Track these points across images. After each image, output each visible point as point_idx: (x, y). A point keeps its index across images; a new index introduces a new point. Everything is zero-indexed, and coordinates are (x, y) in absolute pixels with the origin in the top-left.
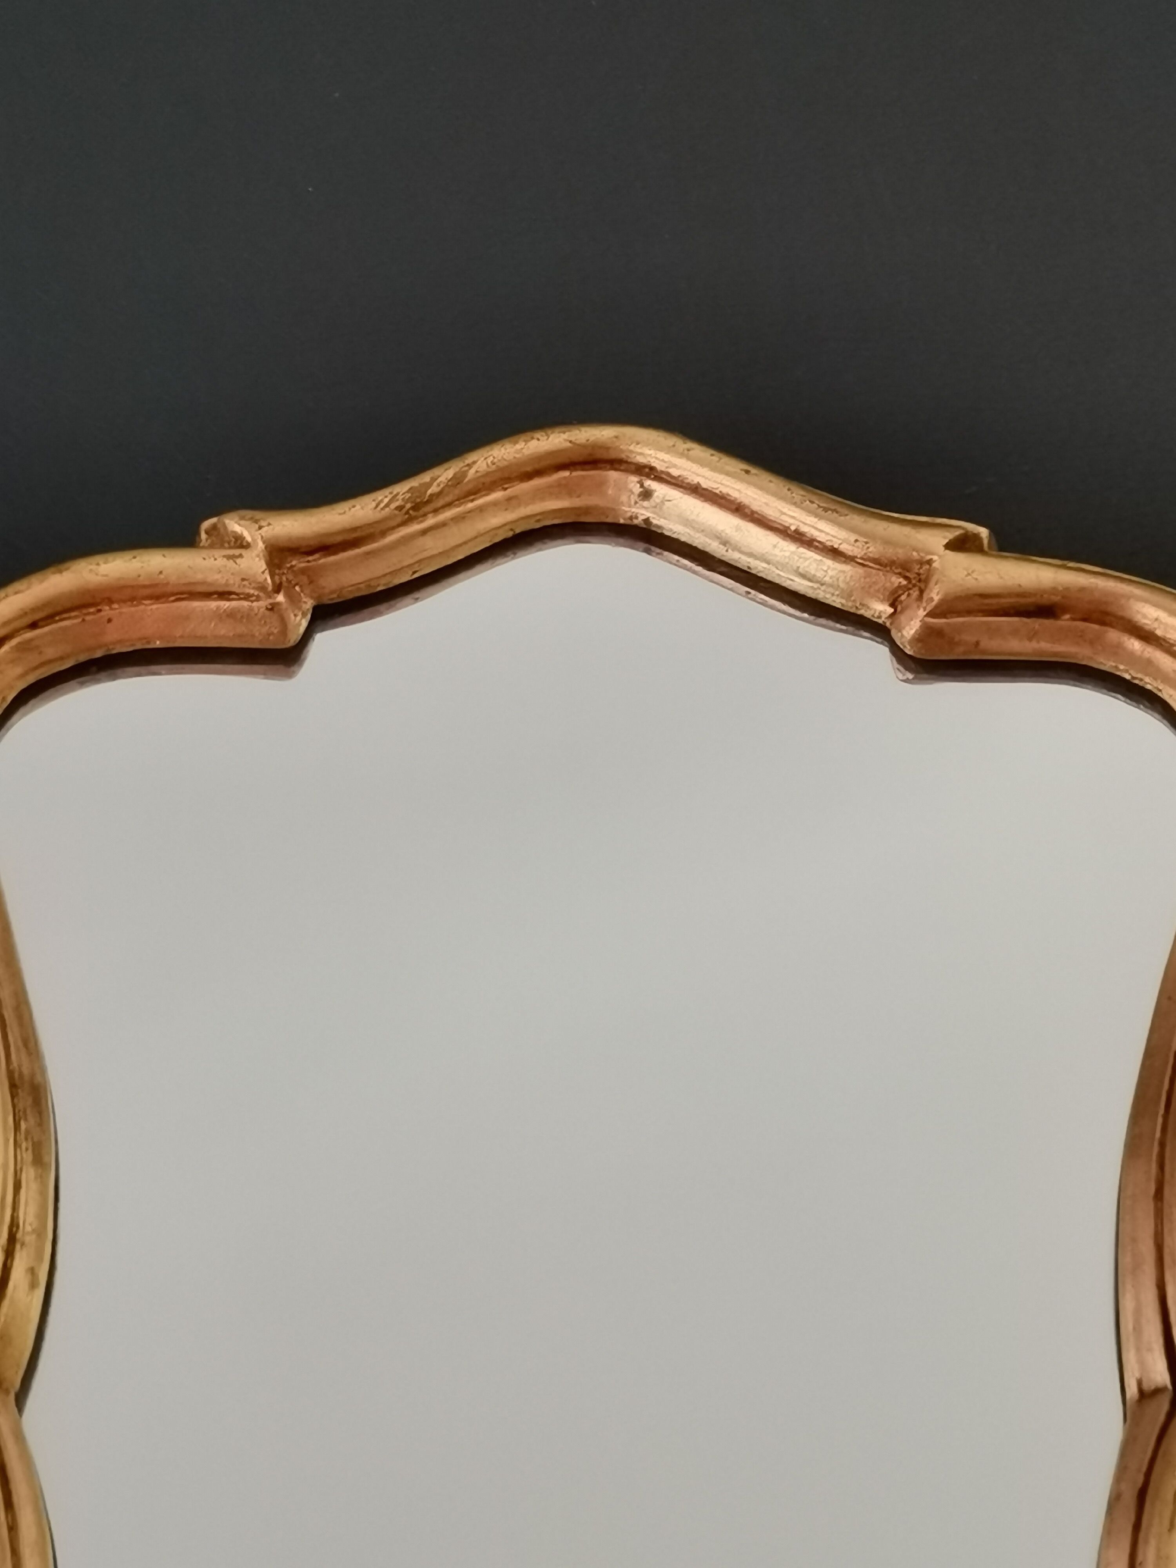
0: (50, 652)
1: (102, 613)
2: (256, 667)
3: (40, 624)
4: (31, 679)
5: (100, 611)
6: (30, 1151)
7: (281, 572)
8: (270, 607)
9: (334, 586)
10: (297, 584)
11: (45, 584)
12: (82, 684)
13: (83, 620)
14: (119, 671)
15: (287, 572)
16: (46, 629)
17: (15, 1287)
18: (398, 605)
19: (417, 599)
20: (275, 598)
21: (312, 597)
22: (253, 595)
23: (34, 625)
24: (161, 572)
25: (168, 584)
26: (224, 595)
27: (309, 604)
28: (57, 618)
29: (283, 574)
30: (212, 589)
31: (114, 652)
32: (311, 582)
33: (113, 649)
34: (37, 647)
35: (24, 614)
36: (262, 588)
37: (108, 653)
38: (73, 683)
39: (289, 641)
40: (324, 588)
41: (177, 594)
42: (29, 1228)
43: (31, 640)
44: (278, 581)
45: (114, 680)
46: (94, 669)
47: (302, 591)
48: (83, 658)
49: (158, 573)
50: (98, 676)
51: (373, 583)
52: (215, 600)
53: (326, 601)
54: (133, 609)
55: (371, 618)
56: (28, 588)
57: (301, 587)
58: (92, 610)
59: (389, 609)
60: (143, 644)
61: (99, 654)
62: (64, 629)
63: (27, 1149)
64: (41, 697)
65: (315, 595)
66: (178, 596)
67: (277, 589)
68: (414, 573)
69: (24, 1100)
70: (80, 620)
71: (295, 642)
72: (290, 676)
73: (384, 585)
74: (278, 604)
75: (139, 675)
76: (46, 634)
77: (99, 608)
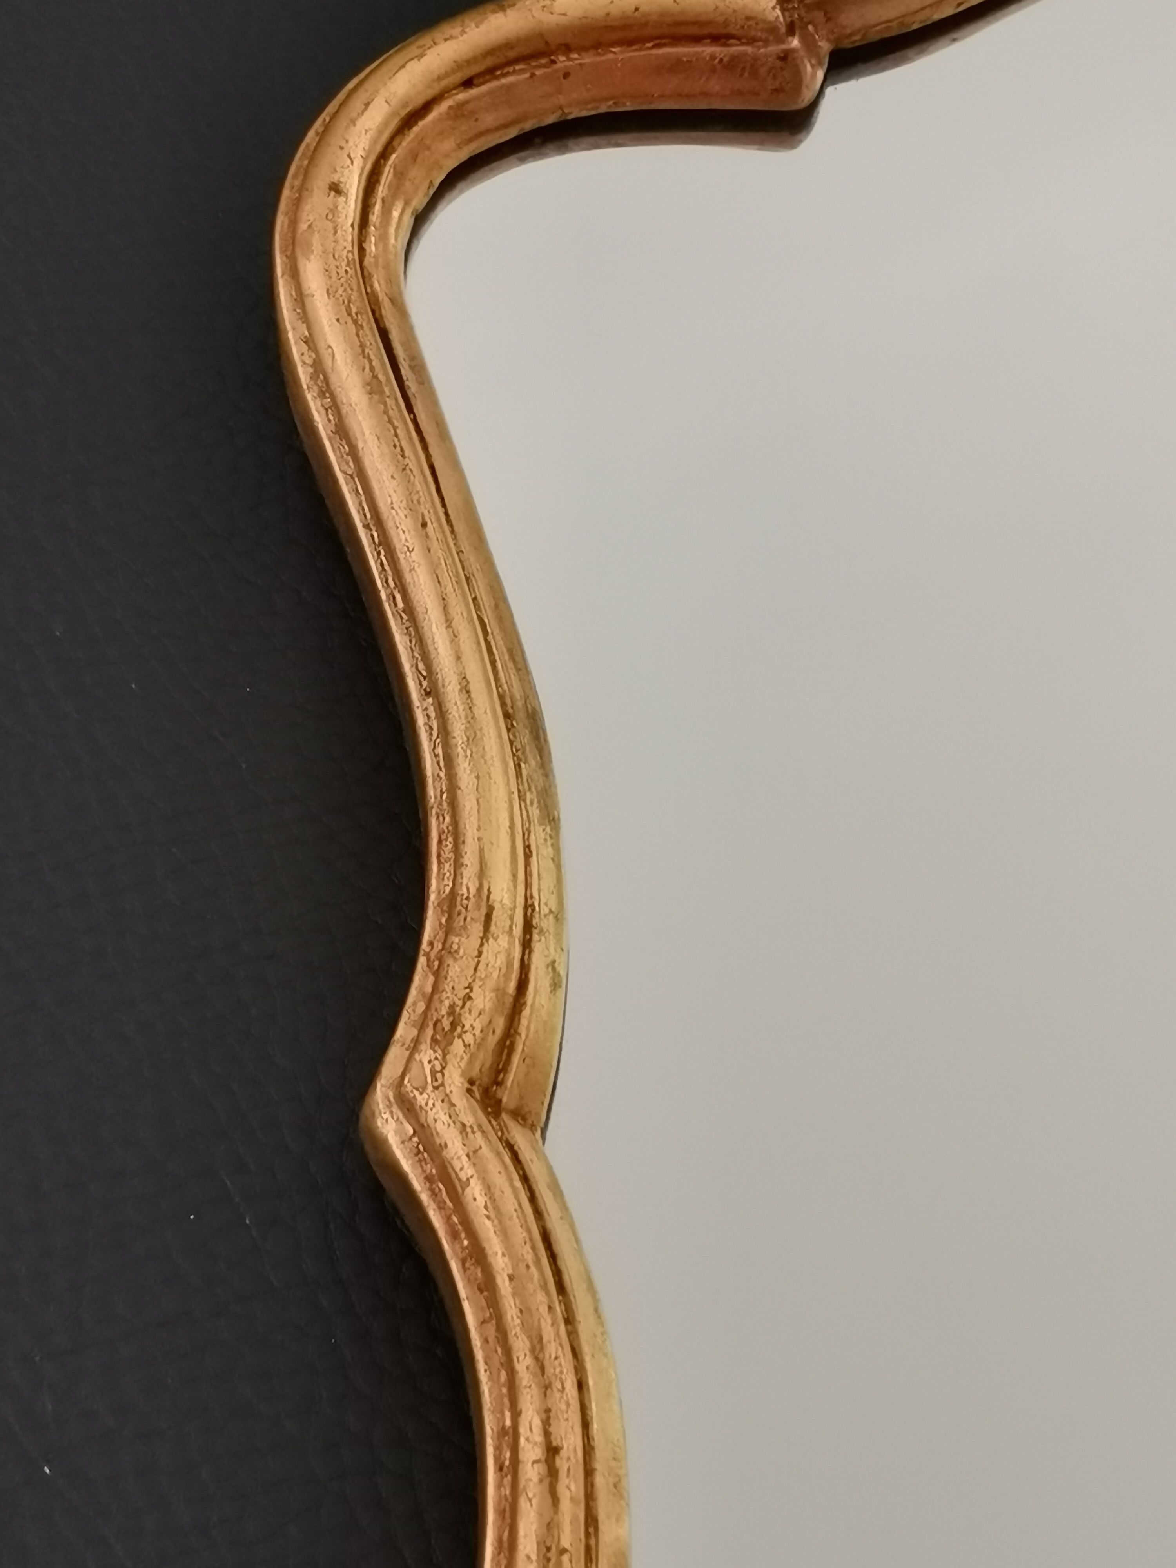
0: (489, 120)
1: (556, 66)
2: (752, 135)
3: (475, 82)
4: (464, 155)
5: (553, 62)
6: (535, 805)
7: (790, 6)
8: (782, 55)
9: (858, 24)
10: (810, 23)
11: (484, 27)
12: (523, 160)
13: (533, 75)
14: (571, 143)
15: (798, 6)
16: (484, 88)
17: (536, 991)
18: (931, 48)
19: (955, 40)
20: (790, 43)
21: (828, 40)
22: (760, 40)
23: (468, 83)
24: (637, 9)
25: (646, 24)
26: (719, 38)
27: (825, 47)
28: (499, 73)
29: (794, 8)
30: (706, 31)
31: (570, 117)
32: (828, 20)
33: (570, 113)
34: (473, 112)
35: (459, 66)
36: (772, 29)
37: (563, 118)
38: (513, 158)
39: (803, 101)
40: (845, 27)
41: (658, 38)
42: (545, 910)
43: (466, 102)
44: (789, 20)
45: (564, 153)
46: (538, 140)
47: (817, 32)
48: (528, 126)
49: (633, 10)
50: (544, 150)
51: (907, 20)
52: (710, 45)
53: (846, 44)
54: (598, 59)
55: (897, 64)
56: (463, 32)
57: (815, 26)
58: (543, 61)
59: (921, 53)
60: (610, 107)
61: (550, 119)
62: (509, 87)
63: (532, 804)
64: (473, 177)
65: (832, 37)
66: (657, 42)
67: (791, 30)
68: (959, 5)
69: (524, 737)
70: (528, 75)
71: (809, 101)
72: (793, 146)
73: (921, 22)
74: (793, 51)
75: (597, 147)
76: (483, 95)
77: (552, 57)
